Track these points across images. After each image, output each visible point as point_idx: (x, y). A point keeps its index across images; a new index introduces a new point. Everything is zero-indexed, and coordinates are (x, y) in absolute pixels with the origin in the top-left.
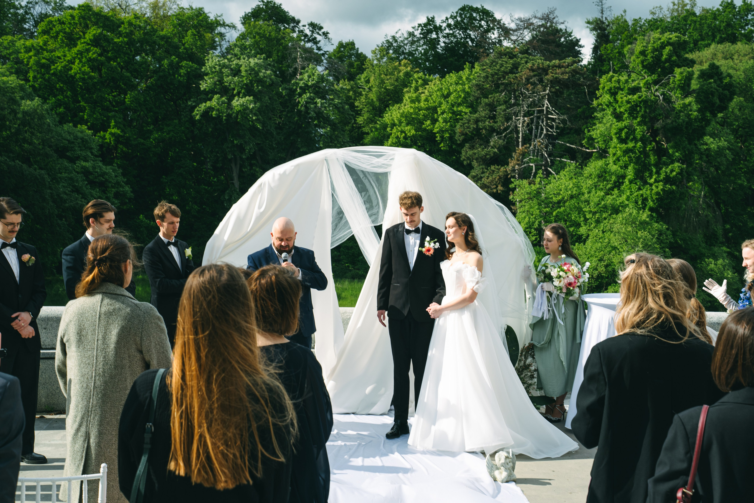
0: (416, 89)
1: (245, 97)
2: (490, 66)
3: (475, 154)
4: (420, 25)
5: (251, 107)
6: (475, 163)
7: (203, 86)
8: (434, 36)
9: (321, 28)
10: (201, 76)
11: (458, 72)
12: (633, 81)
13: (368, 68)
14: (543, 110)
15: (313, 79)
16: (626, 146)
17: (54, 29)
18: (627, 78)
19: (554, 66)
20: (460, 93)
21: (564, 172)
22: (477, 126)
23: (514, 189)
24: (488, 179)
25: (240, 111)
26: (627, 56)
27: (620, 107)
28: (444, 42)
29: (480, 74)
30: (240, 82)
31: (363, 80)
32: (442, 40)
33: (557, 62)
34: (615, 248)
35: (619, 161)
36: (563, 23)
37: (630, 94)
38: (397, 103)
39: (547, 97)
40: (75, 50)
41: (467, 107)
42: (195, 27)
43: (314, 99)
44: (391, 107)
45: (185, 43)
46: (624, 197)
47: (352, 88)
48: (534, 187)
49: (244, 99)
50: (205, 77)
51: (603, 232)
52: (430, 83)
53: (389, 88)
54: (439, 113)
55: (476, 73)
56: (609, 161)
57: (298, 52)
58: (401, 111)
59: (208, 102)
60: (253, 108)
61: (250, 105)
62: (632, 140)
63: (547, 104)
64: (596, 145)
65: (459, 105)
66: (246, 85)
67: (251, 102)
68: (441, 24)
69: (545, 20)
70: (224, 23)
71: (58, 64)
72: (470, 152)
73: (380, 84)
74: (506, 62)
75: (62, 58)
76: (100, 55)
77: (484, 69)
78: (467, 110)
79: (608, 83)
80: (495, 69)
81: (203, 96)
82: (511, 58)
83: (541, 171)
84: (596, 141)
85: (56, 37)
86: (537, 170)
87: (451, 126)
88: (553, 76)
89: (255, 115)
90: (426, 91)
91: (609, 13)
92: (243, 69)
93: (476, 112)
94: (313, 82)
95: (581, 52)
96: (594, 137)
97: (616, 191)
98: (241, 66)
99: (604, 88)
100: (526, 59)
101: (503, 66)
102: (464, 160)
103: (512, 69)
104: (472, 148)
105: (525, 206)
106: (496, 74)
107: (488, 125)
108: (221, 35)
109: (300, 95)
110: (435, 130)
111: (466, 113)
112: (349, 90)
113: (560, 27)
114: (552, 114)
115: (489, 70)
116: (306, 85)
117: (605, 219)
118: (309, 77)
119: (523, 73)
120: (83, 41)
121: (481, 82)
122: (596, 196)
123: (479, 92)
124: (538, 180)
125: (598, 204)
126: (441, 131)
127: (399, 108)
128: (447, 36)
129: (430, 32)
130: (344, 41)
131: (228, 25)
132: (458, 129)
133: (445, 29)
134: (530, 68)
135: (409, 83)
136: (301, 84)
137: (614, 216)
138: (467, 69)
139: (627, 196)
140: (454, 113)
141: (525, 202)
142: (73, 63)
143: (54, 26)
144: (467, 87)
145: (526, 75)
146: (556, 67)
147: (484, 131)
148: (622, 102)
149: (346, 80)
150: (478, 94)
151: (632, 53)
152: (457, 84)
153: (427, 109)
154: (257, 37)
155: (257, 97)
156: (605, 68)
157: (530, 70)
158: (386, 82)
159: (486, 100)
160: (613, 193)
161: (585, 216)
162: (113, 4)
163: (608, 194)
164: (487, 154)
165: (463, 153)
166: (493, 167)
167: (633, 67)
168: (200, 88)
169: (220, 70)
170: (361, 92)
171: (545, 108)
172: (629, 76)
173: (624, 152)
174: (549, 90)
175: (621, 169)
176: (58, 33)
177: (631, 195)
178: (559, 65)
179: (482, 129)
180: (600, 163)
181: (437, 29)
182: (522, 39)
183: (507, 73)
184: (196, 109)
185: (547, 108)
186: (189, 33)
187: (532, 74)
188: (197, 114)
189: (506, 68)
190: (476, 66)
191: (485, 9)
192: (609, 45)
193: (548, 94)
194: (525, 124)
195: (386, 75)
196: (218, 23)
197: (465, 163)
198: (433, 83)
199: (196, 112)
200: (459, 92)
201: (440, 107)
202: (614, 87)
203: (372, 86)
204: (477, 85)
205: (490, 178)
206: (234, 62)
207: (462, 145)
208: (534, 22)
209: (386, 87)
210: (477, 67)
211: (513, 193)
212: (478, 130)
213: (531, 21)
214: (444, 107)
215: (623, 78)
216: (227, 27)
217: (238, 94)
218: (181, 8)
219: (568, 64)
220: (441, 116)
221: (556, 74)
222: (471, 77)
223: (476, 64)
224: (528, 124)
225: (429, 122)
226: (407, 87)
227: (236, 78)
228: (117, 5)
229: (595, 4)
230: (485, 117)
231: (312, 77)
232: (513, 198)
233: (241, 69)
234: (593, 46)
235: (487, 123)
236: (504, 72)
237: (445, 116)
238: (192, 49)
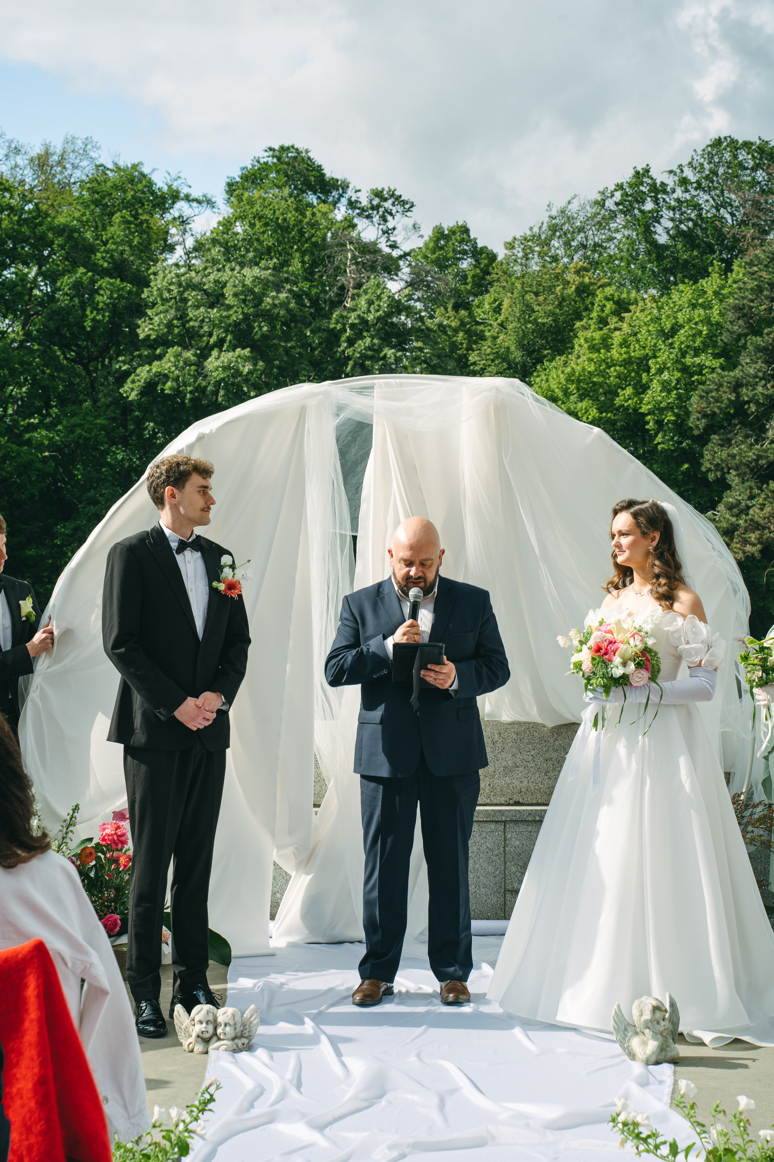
0: (603, 322)
1: (234, 351)
2: (766, 266)
3: (733, 456)
4: (618, 186)
5: (246, 370)
6: (733, 478)
7: (145, 330)
8: (649, 206)
10: (139, 311)
11: (696, 282)
13: (498, 280)
15: (379, 306)
20: (700, 327)
22: (738, 396)
24: (762, 509)
25: (223, 379)
28: (671, 220)
29: (744, 283)
30: (222, 319)
31: (487, 306)
32: (666, 214)
38: (561, 353)
41: (716, 356)
42: (126, 205)
43: (380, 350)
44: (546, 363)
45: (107, 241)
47: (463, 324)
49: (231, 354)
50: (149, 312)
52: (632, 308)
53: (545, 321)
54: (653, 371)
55: (735, 282)
57: (347, 251)
58: (568, 370)
59: (156, 363)
60: (250, 372)
61: (244, 366)
65: (698, 351)
66: (237, 324)
67: (246, 359)
68: (666, 181)
70: (189, 196)
72: (723, 454)
73: (524, 313)
77: (753, 274)
78: (716, 363)
81: (144, 351)
87: (679, 397)
90: (625, 326)
92: (228, 291)
93: (735, 367)
94: (378, 314)
98: (225, 285)
102: (709, 470)
104: (727, 443)
107: (762, 394)
108: (183, 222)
109: (351, 342)
110: (644, 409)
111: (713, 370)
112: (456, 331)
115: (764, 274)
116: (364, 321)
118: (370, 303)
121: (745, 301)
123: (740, 322)
126: (658, 409)
127: (565, 364)
128: (679, 205)
129: (640, 198)
130: (446, 226)
131: (196, 200)
132: (695, 402)
133: (674, 191)
135: (586, 309)
136: (353, 318)
138: (715, 276)
140: (685, 369)
144: (715, 311)
147: (753, 408)
149: (450, 308)
150: (739, 327)
152: (694, 306)
153: (627, 362)
154: (258, 224)
155: (259, 349)
158: (536, 308)
159: (759, 340)
164: (759, 457)
165: (707, 456)
168: (137, 335)
169: (181, 293)
170: (483, 331)
179: (748, 402)
181: (656, 192)
184: (129, 380)
186: (117, 218)
188: (132, 390)
190: (735, 267)
195: (537, 294)
196: (174, 196)
197: (711, 477)
198: (639, 308)
199: (129, 385)
200: (696, 323)
201: (655, 357)
203: (507, 319)
204: (738, 309)
206: (212, 277)
207: (703, 440)
209: (535, 319)
210: (738, 270)
212: (739, 404)
214: (663, 357)
216: (195, 204)
217: (220, 344)
218: (98, 166)
220: (658, 378)
222: (725, 292)
223: (737, 263)
225: (629, 391)
226: (582, 320)
227: (215, 310)
230: (756, 377)
231: (376, 303)
233: (225, 291)
235: (760, 389)
237: (666, 376)
238: (122, 253)
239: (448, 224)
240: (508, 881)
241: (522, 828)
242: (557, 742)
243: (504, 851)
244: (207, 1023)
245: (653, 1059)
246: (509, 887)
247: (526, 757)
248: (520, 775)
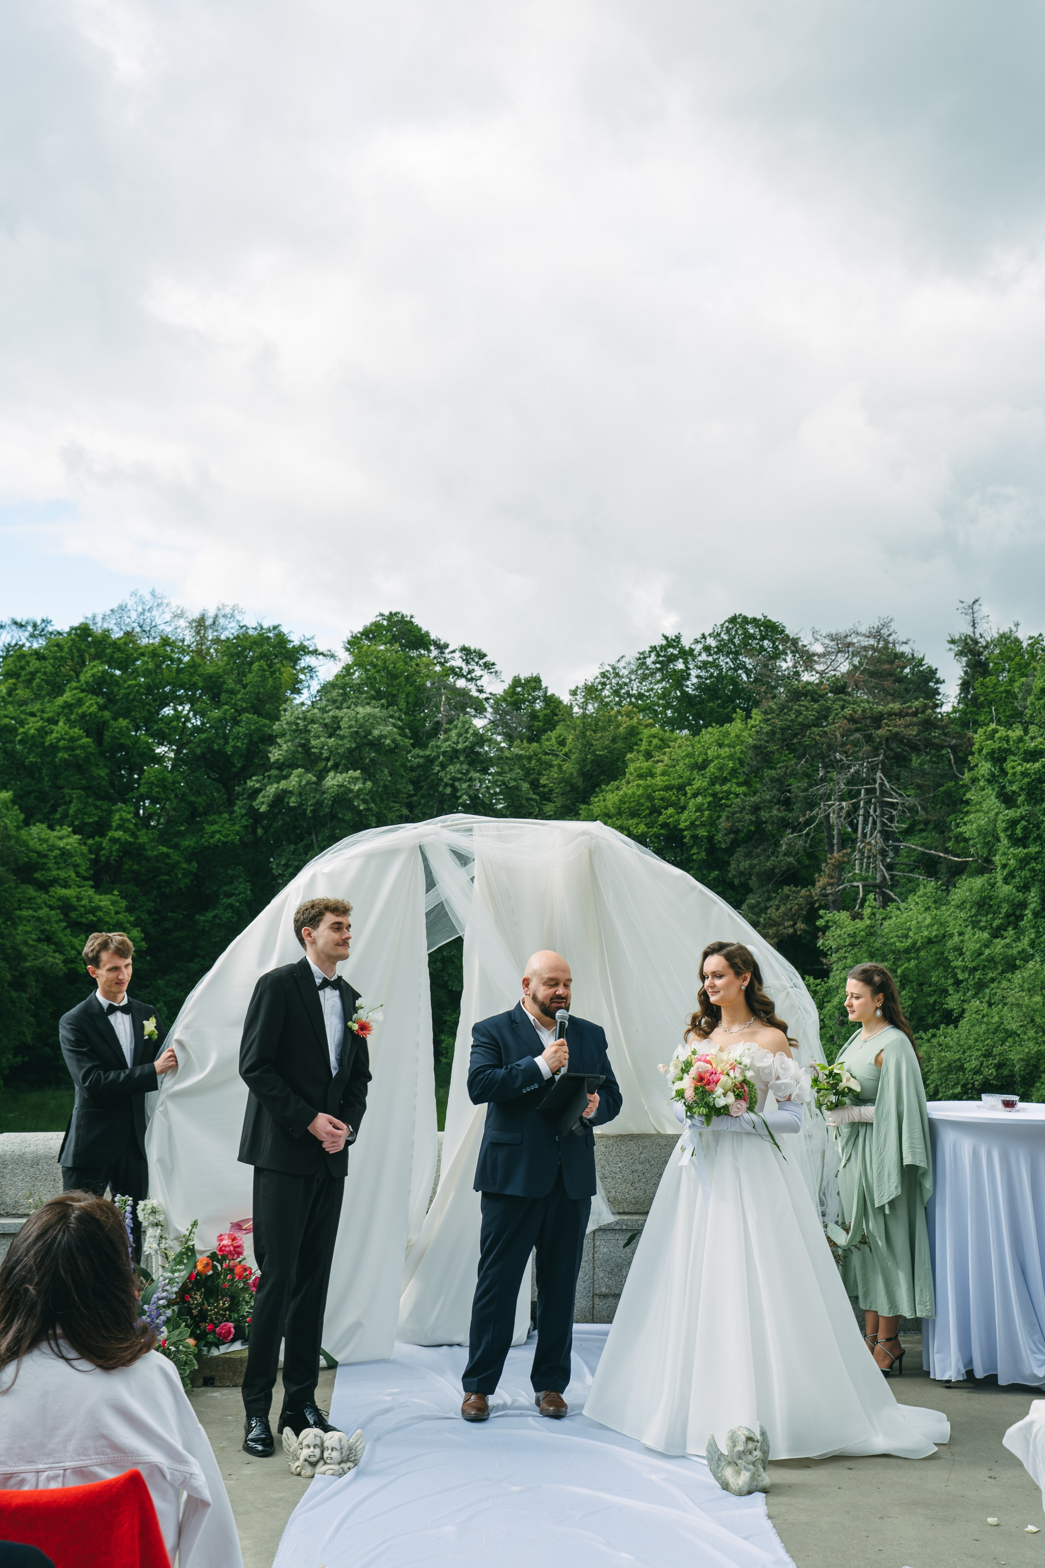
0: (649, 755)
1: (347, 772)
2: (778, 715)
3: (754, 866)
4: (653, 648)
5: (357, 788)
6: (753, 882)
7: (275, 755)
8: (680, 665)
9: (482, 656)
10: (271, 740)
11: (722, 725)
12: (1032, 738)
13: (564, 720)
14: (875, 789)
15: (466, 738)
16: (1026, 851)
17: (27, 668)
18: (1022, 733)
19: (891, 714)
20: (727, 761)
21: (915, 897)
22: (758, 817)
23: (826, 928)
24: (777, 910)
25: (337, 795)
26: (1020, 696)
27: (1011, 782)
28: (698, 677)
29: (761, 728)
30: (338, 747)
31: (554, 740)
32: (694, 673)
33: (896, 706)
34: (1012, 1034)
35: (1014, 877)
36: (906, 643)
37: (1028, 761)
38: (615, 779)
39: (880, 766)
40: (60, 701)
41: (740, 784)
43: (468, 773)
44: (603, 787)
45: (247, 684)
46: (1025, 942)
47: (535, 754)
48: (860, 924)
49: (344, 775)
50: (279, 740)
51: (990, 1005)
52: (671, 744)
53: (601, 753)
54: (689, 795)
55: (753, 727)
56: (995, 878)
57: (442, 694)
58: (621, 793)
59: (283, 782)
60: (360, 790)
61: (355, 785)
62: (1035, 840)
63: (881, 779)
64: (972, 850)
65: (725, 781)
66: (350, 751)
67: (357, 780)
68: (693, 647)
69: (875, 637)
70: (316, 651)
71: (31, 725)
73: (584, 746)
74: (807, 709)
75: (38, 714)
76: (102, 708)
77: (768, 720)
78: (740, 790)
79: (988, 742)
80: (786, 720)
81: (274, 772)
82: (816, 701)
83: (871, 896)
84: (971, 842)
85: (29, 681)
86: (866, 893)
87: (711, 817)
88: (890, 731)
89: (364, 801)
90: (666, 758)
91: (986, 626)
93: (755, 793)
94: (466, 745)
95: (940, 691)
96: (967, 835)
97: (1011, 932)
98: (341, 719)
99: (980, 750)
100: (841, 703)
101: (801, 714)
102: (734, 877)
103: (818, 718)
104: (748, 855)
105: (845, 958)
106: (789, 727)
107: (777, 816)
108: (310, 669)
109: (444, 766)
110: (682, 825)
111: (737, 795)
112: (529, 758)
113: (900, 649)
114: (891, 796)
115: (776, 721)
116: (456, 751)
117: (993, 980)
118: (459, 736)
119: (837, 725)
120: (74, 684)
121: (762, 742)
122: (973, 940)
123: (759, 758)
124: (867, 911)
125: (980, 954)
126: (694, 826)
127: (618, 787)
128: (705, 665)
129: (672, 659)
130: (523, 677)
131: (322, 654)
132: (724, 822)
133: (700, 654)
134: (848, 717)
135: (636, 744)
136: (445, 747)
137: (1009, 975)
138: (738, 721)
139: (1031, 939)
140: (715, 795)
141: (846, 952)
142: (56, 723)
143: (28, 663)
144: (738, 750)
145: (841, 730)
146: (896, 715)
147: (769, 827)
148: (1014, 774)
149: (525, 741)
150: (758, 762)
151: (1029, 692)
152: (720, 745)
153: (669, 788)
154: (372, 671)
155: (368, 773)
156: (983, 718)
157: (849, 720)
158: (594, 743)
159: (773, 773)
160: (1005, 934)
161: (955, 975)
162: (128, 625)
163: (997, 937)
164: (775, 867)
165: (733, 866)
166: (786, 889)
167: (1032, 716)
168: (269, 758)
169: (306, 726)
170: (551, 760)
171: (877, 786)
172: (1026, 731)
173: (1021, 861)
174: (884, 755)
175: (1018, 891)
176: (33, 675)
177: (1037, 937)
178: (901, 712)
179: (766, 822)
180: (978, 882)
181: (686, 654)
182: (835, 670)
183: (809, 727)
184: (261, 794)
185: (882, 784)
186: (256, 666)
187: (853, 727)
188: (263, 803)
189: (806, 717)
190: (753, 715)
191: (769, 621)
192: (988, 679)
193: (883, 762)
194: (843, 813)
195: (595, 732)
196: (303, 649)
197: (736, 883)
198: (678, 744)
199: (260, 798)
200: (723, 759)
201: (691, 785)
202: (1000, 748)
203: (570, 751)
204: (756, 747)
205: (782, 909)
206: (331, 713)
207: (730, 851)
208: (855, 641)
209: (594, 752)
210: (756, 717)
211: (824, 934)
212: (759, 823)
213: (849, 639)
214: (697, 784)
215: (1016, 733)
216: (321, 657)
217: (336, 767)
218: (242, 627)
219: (917, 709)
220: (693, 800)
221: (895, 726)
222: (746, 733)
223: (754, 711)
224: (848, 814)
225: (671, 810)
226: (632, 753)
227: (333, 739)
228: (136, 625)
229: (960, 611)
230: (771, 802)
231: (464, 736)
232: (823, 944)
233: (342, 724)
234: (960, 682)
235: (775, 812)
236: (800, 724)
237: (699, 799)
239: (524, 675)
240: (596, 1286)
241: (610, 1236)
242: (642, 1156)
243: (593, 1258)
244: (315, 1447)
245: (746, 1489)
246: (598, 1292)
247: (614, 1169)
248: (609, 1185)
